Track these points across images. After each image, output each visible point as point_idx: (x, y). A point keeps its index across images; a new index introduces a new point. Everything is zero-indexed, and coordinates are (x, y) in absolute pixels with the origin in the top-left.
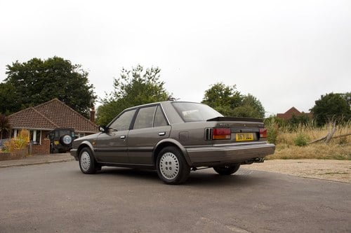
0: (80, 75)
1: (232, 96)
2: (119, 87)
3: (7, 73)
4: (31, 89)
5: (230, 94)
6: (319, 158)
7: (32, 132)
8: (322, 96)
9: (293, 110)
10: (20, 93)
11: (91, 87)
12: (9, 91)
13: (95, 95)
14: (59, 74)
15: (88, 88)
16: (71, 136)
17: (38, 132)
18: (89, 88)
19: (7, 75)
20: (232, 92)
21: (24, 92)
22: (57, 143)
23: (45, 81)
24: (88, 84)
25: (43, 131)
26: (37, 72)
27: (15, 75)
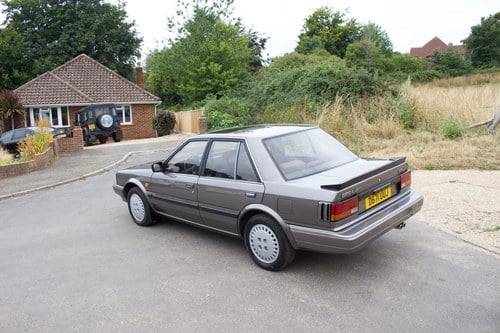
0: (114, 7)
1: (343, 25)
2: (175, 30)
3: (4, 11)
4: (44, 35)
5: (341, 22)
6: (481, 168)
7: (54, 111)
8: (483, 19)
9: (436, 42)
10: (29, 43)
11: (133, 24)
12: (12, 40)
13: (139, 36)
14: (83, 8)
15: (128, 26)
16: (111, 114)
17: (64, 110)
18: (130, 26)
19: (5, 15)
20: (344, 18)
21: (35, 41)
22: (92, 127)
23: (63, 20)
24: (127, 21)
25: (70, 107)
26: (49, 5)
27: (16, 14)
